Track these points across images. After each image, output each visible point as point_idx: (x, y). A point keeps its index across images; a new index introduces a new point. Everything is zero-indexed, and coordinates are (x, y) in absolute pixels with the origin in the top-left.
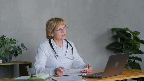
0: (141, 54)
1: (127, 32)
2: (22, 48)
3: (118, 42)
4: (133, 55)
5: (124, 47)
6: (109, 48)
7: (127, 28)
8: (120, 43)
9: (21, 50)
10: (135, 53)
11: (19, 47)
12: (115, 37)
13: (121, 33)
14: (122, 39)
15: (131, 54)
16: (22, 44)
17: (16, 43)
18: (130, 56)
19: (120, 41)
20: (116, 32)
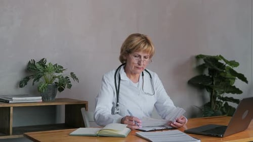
0: (237, 94)
1: (219, 61)
2: (71, 79)
3: (205, 75)
4: (225, 95)
5: (214, 83)
6: (192, 83)
7: (220, 56)
8: (209, 77)
9: (70, 82)
10: (228, 92)
11: (67, 77)
12: (201, 68)
13: (211, 63)
14: (212, 71)
15: (223, 92)
16: (72, 74)
17: (63, 71)
18: (221, 95)
19: (209, 73)
20: (205, 60)
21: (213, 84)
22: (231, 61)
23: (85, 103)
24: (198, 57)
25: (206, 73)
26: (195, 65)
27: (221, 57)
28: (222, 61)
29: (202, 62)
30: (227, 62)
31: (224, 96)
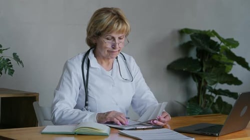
0: (235, 84)
1: (212, 38)
2: (13, 62)
3: (191, 58)
4: (219, 86)
5: (204, 70)
6: (173, 68)
7: (213, 31)
8: (197, 60)
9: (11, 66)
10: (222, 83)
11: (8, 60)
12: (186, 47)
13: (200, 41)
14: (201, 53)
15: (215, 83)
16: (14, 54)
17: (3, 51)
18: (213, 87)
19: (197, 56)
20: (192, 37)
21: (202, 71)
22: (228, 39)
23: (35, 95)
24: (182, 32)
25: (193, 54)
26: (177, 44)
27: (214, 33)
28: (215, 39)
29: (187, 38)
30: (223, 40)
31: (217, 88)
